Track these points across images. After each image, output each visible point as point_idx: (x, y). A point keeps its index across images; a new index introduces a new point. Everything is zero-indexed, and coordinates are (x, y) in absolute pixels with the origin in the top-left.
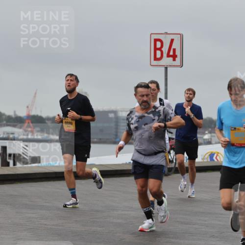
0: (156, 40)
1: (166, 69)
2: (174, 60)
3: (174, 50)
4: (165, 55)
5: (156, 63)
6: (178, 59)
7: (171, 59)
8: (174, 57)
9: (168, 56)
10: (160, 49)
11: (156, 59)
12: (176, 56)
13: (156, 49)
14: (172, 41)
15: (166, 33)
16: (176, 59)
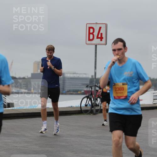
0: (90, 28)
1: (96, 46)
2: (101, 40)
3: (101, 34)
4: (95, 37)
5: (89, 42)
6: (104, 40)
7: (99, 40)
8: (101, 38)
9: (98, 38)
10: (92, 34)
11: (89, 40)
12: (103, 38)
13: (90, 33)
14: (100, 28)
15: (97, 23)
16: (103, 40)
